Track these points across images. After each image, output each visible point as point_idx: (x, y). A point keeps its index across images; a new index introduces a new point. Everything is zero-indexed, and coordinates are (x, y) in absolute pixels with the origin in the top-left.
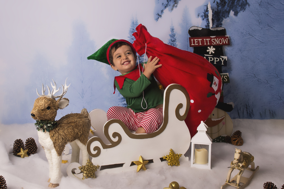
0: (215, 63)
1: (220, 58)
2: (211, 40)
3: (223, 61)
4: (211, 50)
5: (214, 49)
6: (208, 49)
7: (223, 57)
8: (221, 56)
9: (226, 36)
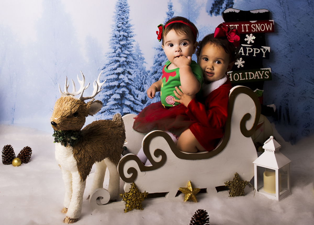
0: (254, 55)
1: (261, 49)
2: (250, 25)
3: (264, 53)
4: (250, 38)
5: (254, 38)
6: (246, 38)
7: (264, 47)
8: (262, 47)
9: (270, 21)
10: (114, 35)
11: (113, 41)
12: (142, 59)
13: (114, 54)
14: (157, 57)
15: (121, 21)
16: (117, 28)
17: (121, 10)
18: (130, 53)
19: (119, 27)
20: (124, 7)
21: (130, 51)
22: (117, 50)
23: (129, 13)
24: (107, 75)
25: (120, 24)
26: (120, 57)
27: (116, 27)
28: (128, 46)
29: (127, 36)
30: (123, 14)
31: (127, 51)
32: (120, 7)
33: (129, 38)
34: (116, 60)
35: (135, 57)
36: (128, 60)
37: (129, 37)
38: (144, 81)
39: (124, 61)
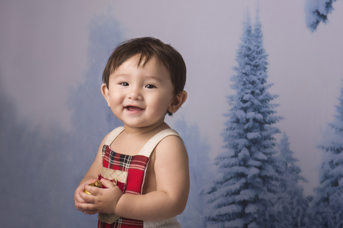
10: (234, 119)
11: (231, 131)
12: (295, 171)
13: (234, 160)
14: (327, 167)
15: (248, 89)
16: (241, 103)
17: (249, 64)
18: (269, 158)
19: (245, 102)
20: (256, 56)
21: (269, 154)
22: (240, 151)
23: (267, 70)
24: (220, 206)
25: (247, 93)
26: (247, 166)
27: (239, 101)
28: (266, 143)
29: (262, 121)
30: (253, 72)
31: (263, 153)
32: (248, 56)
33: (267, 126)
34: (239, 172)
35: (278, 167)
36: (264, 173)
37: (266, 123)
38: (299, 219)
39: (255, 176)
